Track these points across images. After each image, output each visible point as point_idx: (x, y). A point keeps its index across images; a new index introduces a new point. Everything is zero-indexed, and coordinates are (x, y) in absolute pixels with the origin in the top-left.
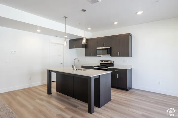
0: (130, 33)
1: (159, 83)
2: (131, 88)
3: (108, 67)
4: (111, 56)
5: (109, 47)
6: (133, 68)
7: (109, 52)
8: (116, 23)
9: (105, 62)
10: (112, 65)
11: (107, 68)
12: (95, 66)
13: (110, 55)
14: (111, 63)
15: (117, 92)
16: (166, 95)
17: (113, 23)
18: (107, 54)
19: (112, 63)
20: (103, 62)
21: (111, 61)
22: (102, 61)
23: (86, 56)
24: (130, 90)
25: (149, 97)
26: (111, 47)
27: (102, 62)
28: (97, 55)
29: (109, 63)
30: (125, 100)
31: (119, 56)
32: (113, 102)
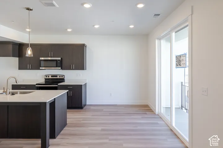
0: (84, 44)
1: (111, 94)
2: (85, 105)
3: (59, 84)
4: (62, 69)
5: (60, 59)
6: (87, 82)
7: (60, 65)
8: (69, 30)
9: (52, 77)
10: (62, 80)
11: (57, 85)
12: (37, 84)
13: (60, 68)
14: (61, 78)
15: (72, 113)
16: (117, 105)
17: (67, 30)
18: (56, 67)
19: (63, 78)
20: (49, 77)
21: (61, 76)
22: (47, 76)
23: (19, 69)
24: (85, 107)
25: (104, 110)
26: (61, 58)
27: (47, 78)
28: (41, 68)
29: (58, 77)
30: (83, 120)
31: (73, 69)
32: (69, 126)
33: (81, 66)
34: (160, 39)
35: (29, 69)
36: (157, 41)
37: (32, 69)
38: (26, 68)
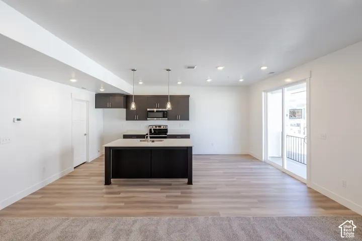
3: (168, 134)
5: (166, 110)
7: (165, 115)
8: (179, 83)
9: (156, 127)
10: (165, 131)
11: (166, 136)
13: (167, 119)
14: (165, 128)
18: (162, 118)
20: (153, 127)
21: (165, 126)
23: (126, 120)
28: (148, 119)
29: (162, 128)
31: (178, 120)
33: (185, 117)
34: (266, 91)
35: (136, 120)
36: (263, 93)
37: (140, 119)
38: (133, 119)
